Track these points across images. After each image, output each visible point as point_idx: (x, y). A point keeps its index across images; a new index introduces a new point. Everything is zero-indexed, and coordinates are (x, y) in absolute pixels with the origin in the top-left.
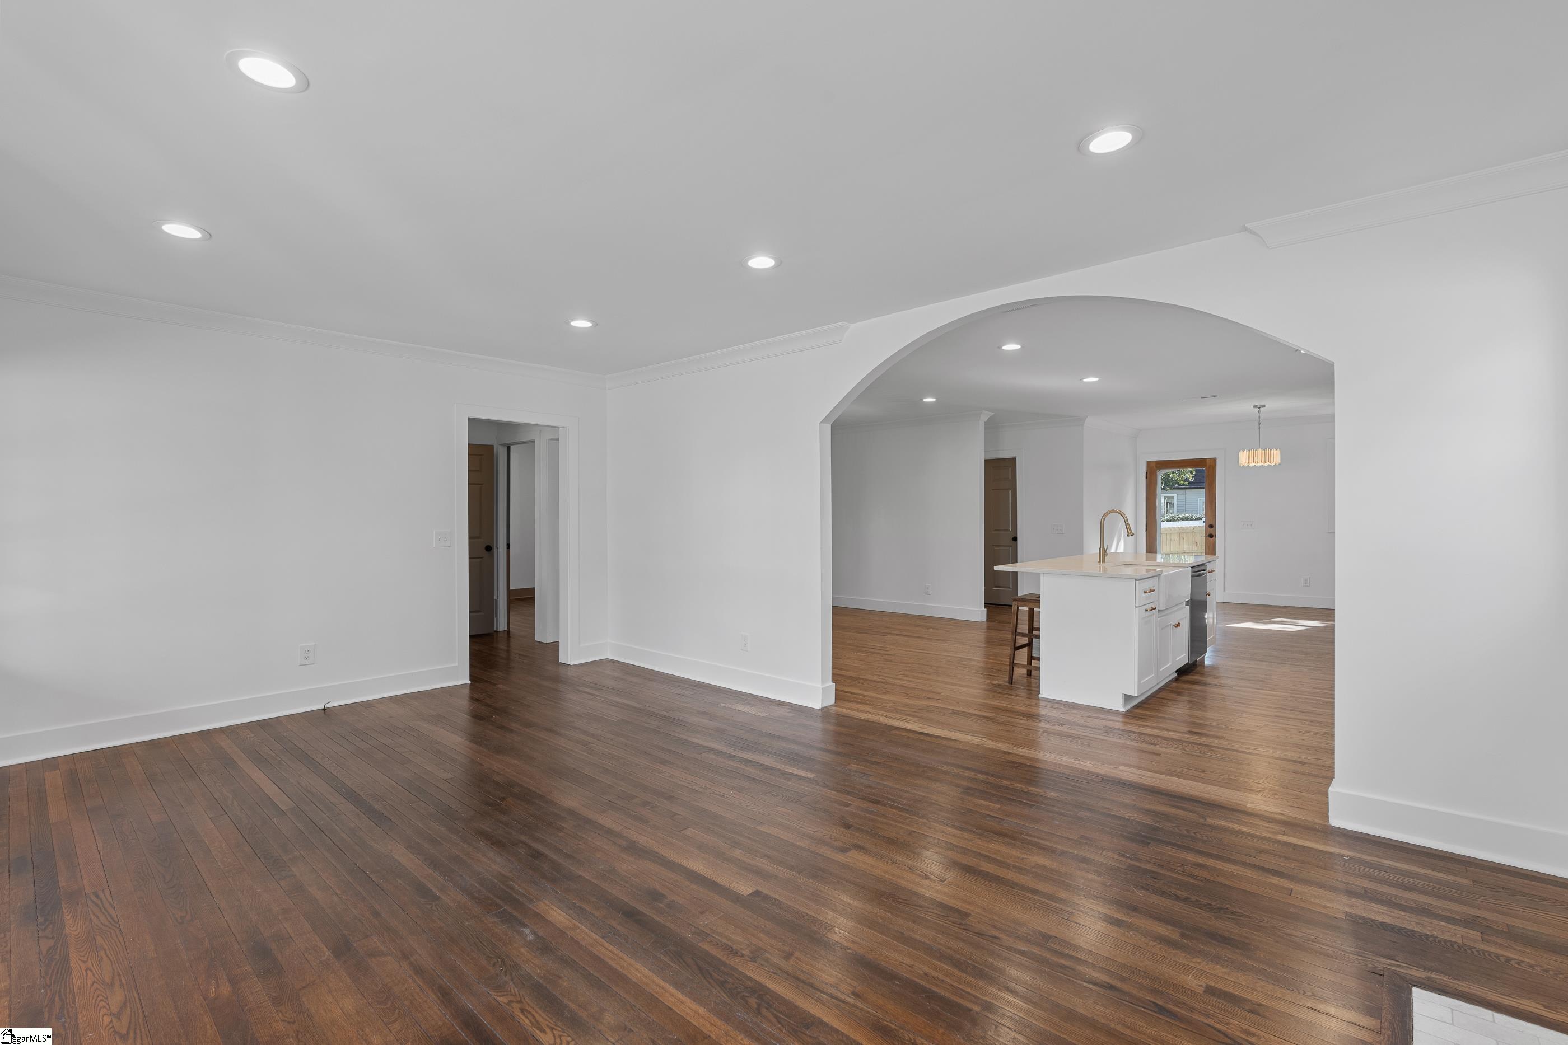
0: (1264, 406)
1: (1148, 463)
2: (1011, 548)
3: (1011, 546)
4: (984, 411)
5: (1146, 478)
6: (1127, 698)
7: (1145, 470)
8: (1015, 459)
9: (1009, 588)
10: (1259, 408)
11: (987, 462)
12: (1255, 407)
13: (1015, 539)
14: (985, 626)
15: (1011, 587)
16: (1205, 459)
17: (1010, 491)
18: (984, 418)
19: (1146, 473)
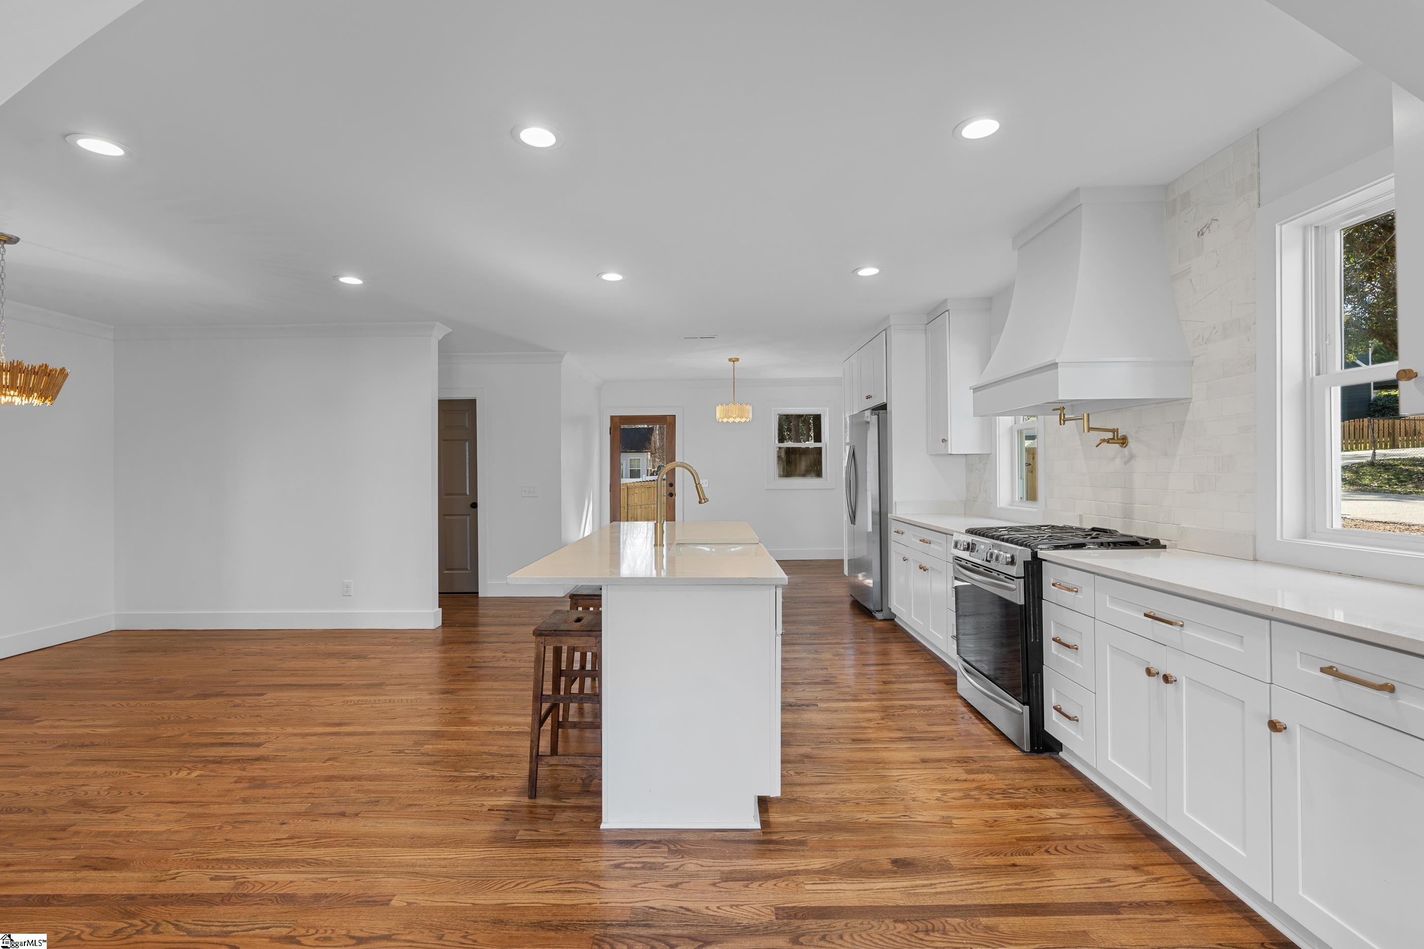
0: (738, 360)
1: (612, 418)
2: (468, 518)
3: (469, 515)
4: (438, 323)
5: (610, 434)
6: (763, 803)
7: (609, 426)
8: (473, 402)
9: (468, 570)
10: (734, 361)
11: (441, 402)
12: (730, 360)
13: (474, 505)
14: (440, 636)
15: (469, 568)
16: (666, 416)
17: (467, 443)
18: (440, 332)
19: (610, 428)
